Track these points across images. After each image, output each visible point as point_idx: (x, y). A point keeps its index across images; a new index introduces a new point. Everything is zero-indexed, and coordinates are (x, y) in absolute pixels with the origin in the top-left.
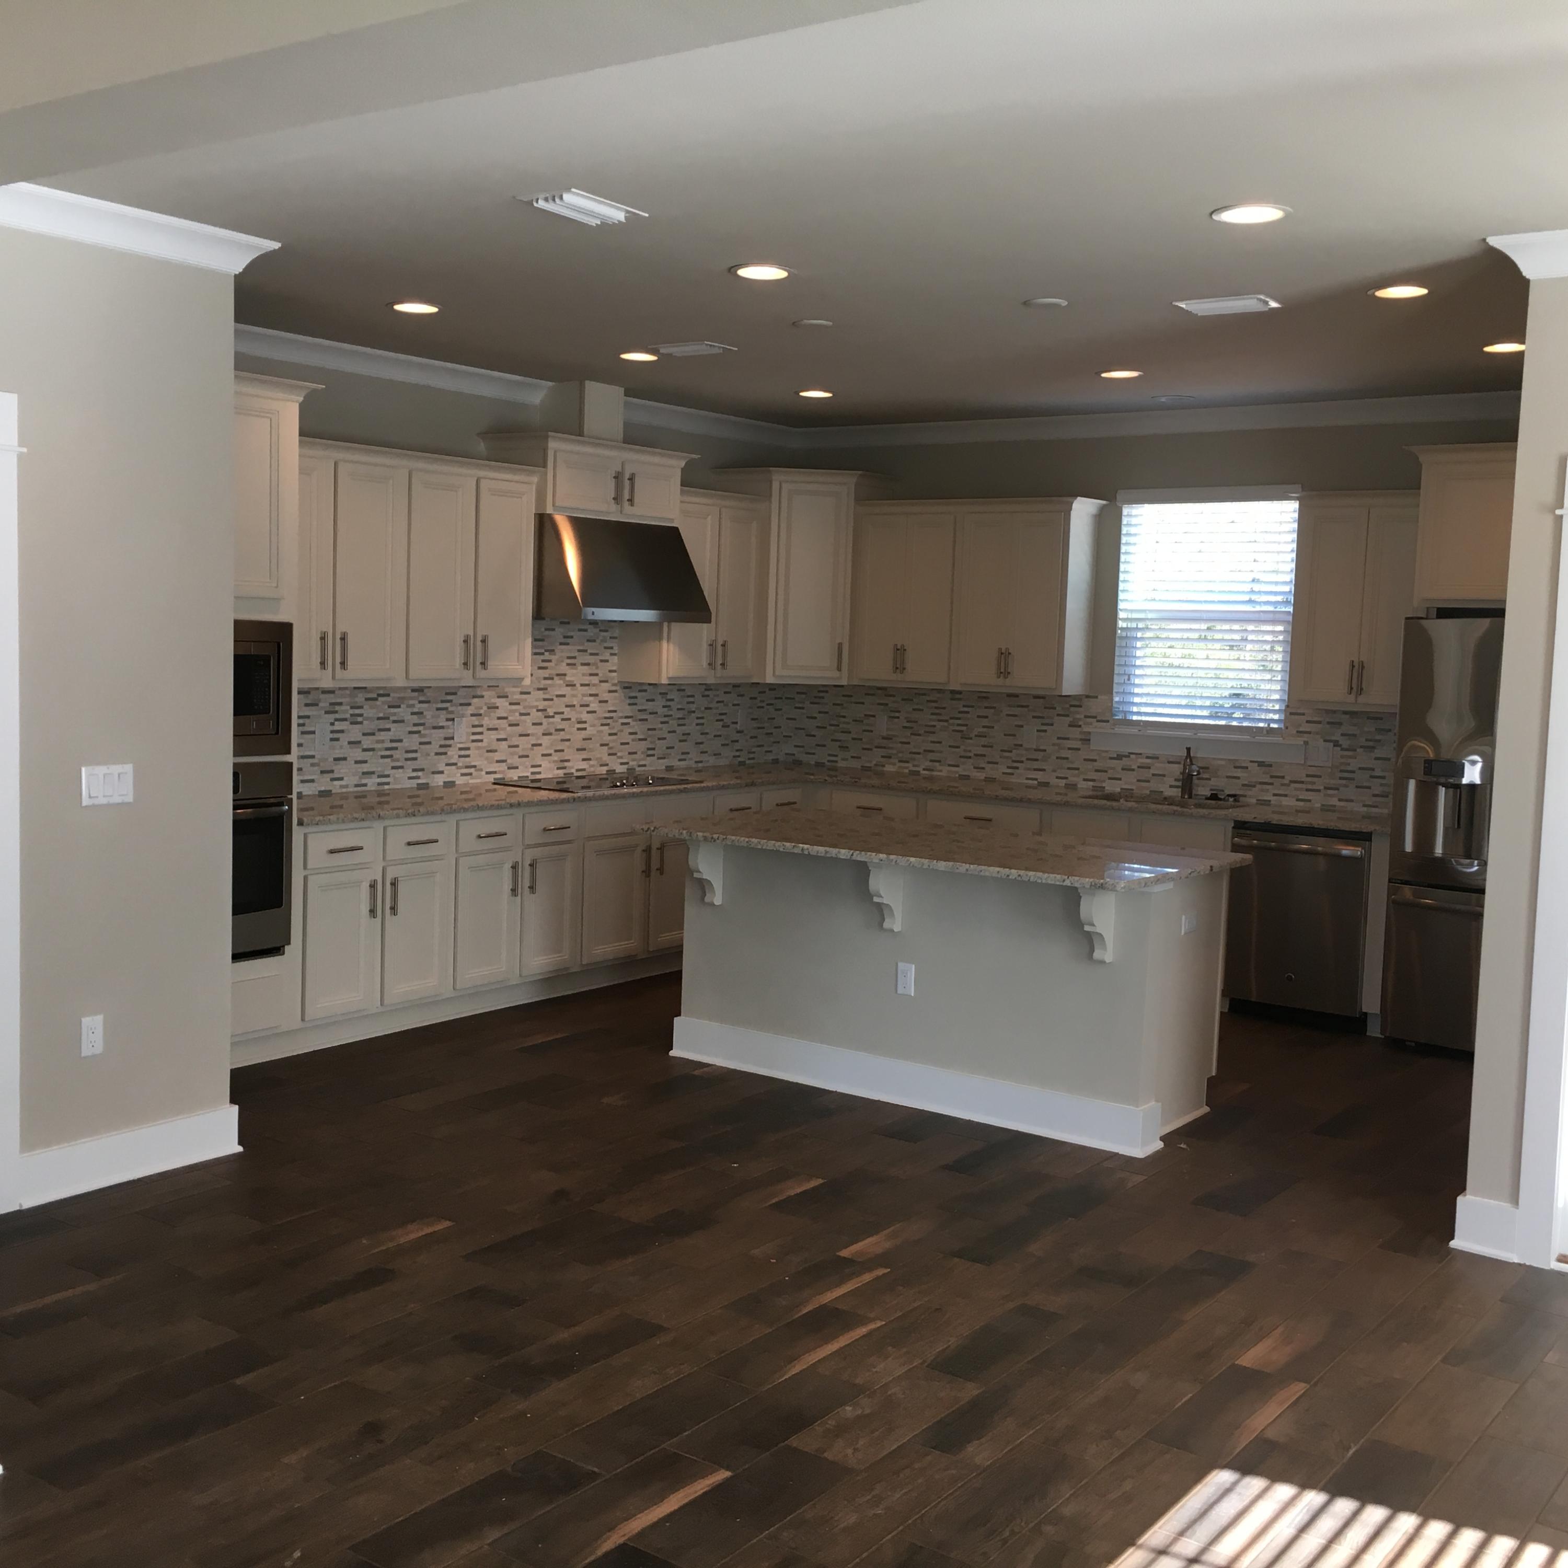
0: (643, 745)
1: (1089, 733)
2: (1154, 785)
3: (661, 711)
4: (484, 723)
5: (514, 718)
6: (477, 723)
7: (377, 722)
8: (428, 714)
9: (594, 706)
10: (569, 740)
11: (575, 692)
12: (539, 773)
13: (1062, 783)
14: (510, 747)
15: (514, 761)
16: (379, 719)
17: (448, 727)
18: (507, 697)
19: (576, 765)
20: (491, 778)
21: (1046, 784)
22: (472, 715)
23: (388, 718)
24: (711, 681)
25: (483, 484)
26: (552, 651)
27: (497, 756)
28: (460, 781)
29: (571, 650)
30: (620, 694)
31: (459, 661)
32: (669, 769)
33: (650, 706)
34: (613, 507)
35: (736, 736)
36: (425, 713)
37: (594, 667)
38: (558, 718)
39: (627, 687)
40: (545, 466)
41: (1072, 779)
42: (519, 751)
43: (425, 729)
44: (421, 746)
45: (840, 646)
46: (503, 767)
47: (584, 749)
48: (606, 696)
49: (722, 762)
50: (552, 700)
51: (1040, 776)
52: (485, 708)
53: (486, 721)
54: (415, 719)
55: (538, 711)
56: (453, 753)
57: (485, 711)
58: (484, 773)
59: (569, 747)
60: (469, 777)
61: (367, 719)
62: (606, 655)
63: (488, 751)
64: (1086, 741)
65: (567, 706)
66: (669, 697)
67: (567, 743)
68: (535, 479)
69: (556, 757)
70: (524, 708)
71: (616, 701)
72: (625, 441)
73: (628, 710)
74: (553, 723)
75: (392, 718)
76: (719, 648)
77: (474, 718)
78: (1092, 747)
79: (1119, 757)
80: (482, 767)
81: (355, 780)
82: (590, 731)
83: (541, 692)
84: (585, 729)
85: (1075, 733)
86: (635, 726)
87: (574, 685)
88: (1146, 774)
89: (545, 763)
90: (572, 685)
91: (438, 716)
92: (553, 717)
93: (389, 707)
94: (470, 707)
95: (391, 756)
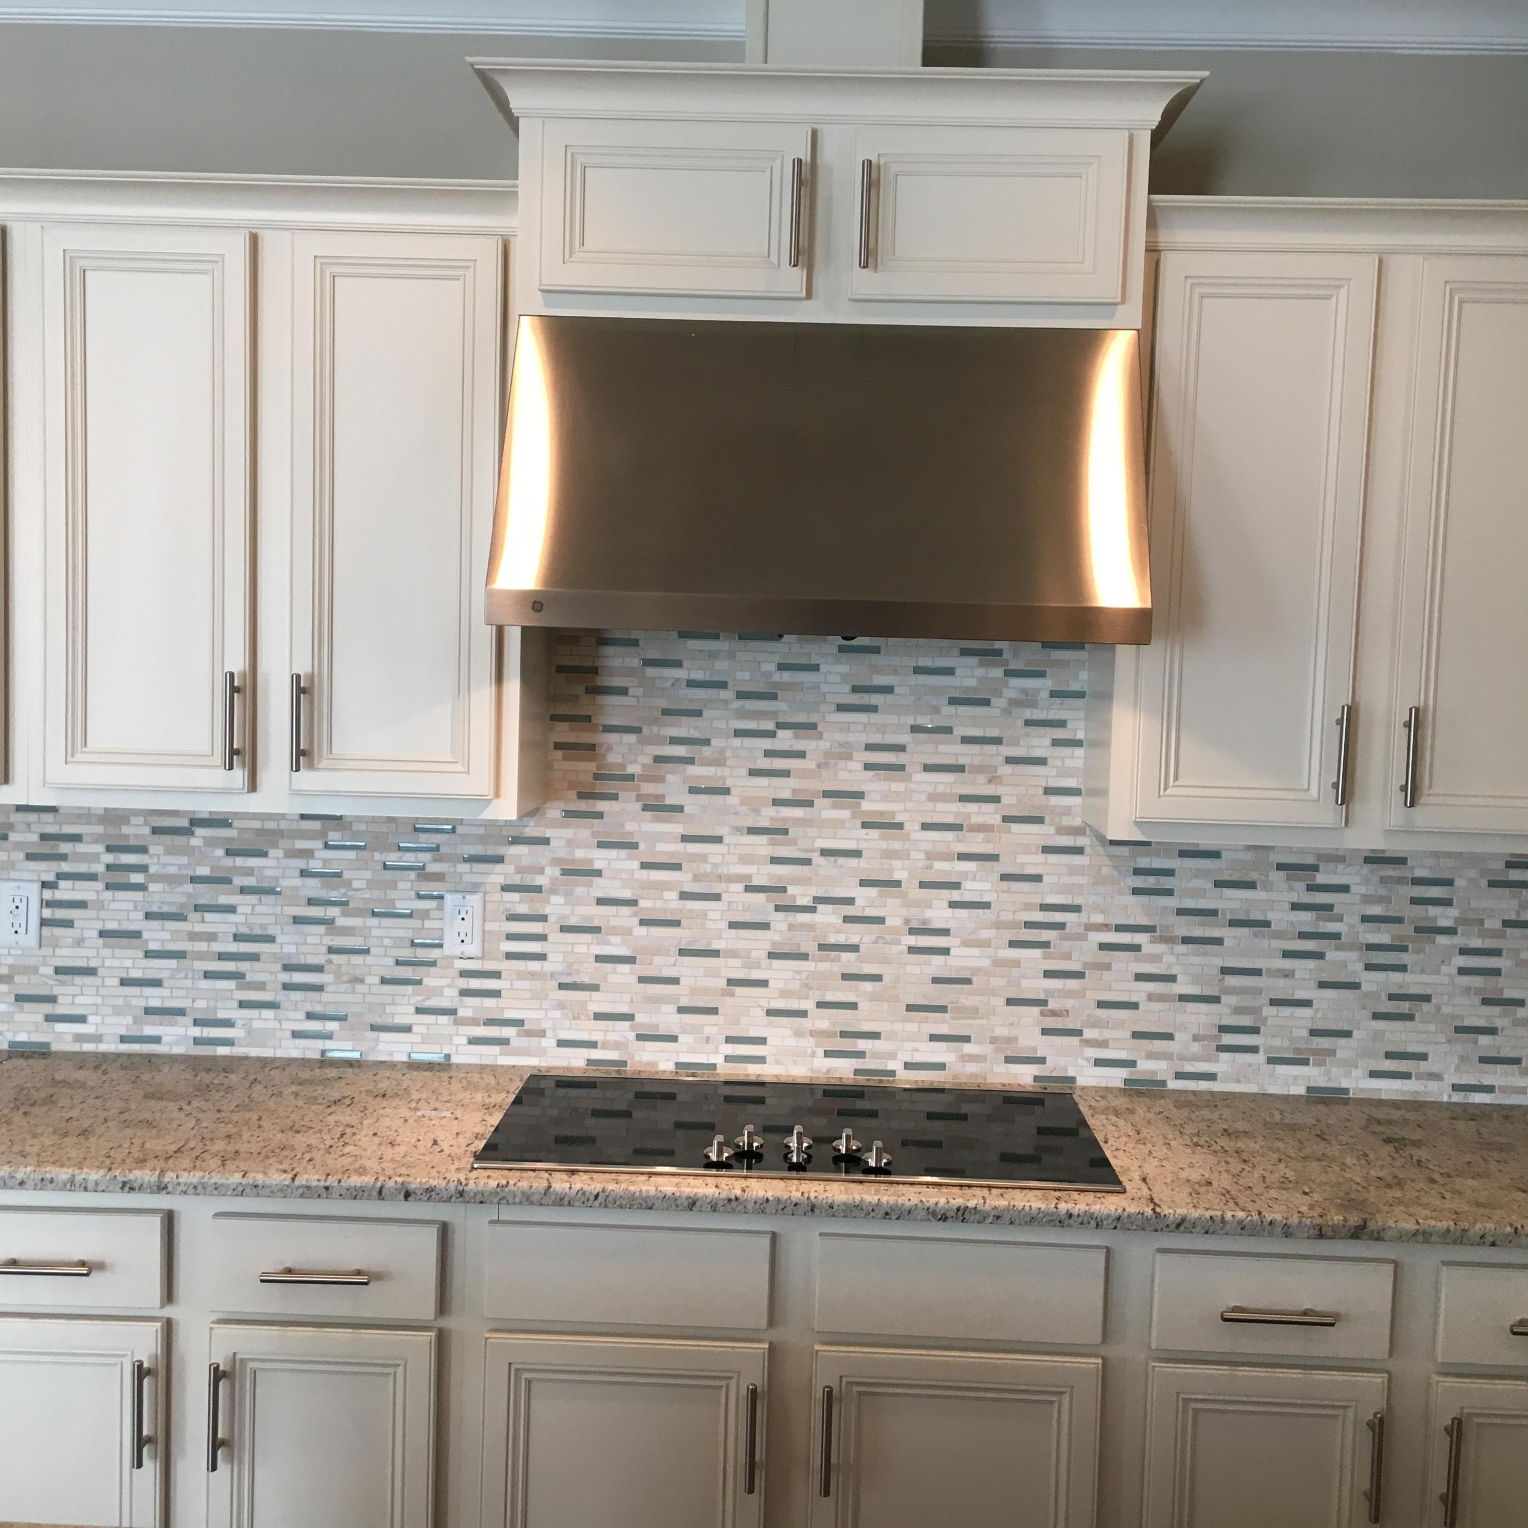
0: (1202, 1016)
4: (547, 910)
5: (659, 904)
6: (523, 909)
7: (189, 888)
10: (877, 978)
11: (897, 845)
12: (761, 1060)
14: (642, 980)
15: (664, 1019)
16: (194, 880)
17: (425, 915)
18: (634, 846)
19: (906, 1050)
22: (506, 888)
23: (228, 881)
26: (806, 728)
30: (1094, 860)
32: (1323, 1096)
33: (1232, 901)
36: (347, 875)
37: (982, 778)
42: (680, 994)
43: (344, 914)
44: (334, 957)
46: (622, 1032)
47: (943, 1009)
50: (807, 862)
52: (552, 872)
53: (557, 907)
54: (313, 888)
55: (749, 889)
56: (442, 984)
57: (553, 880)
58: (549, 1042)
59: (874, 998)
60: (496, 1049)
61: (158, 878)
63: (562, 986)
65: (864, 883)
66: (1321, 878)
67: (868, 986)
70: (696, 878)
71: (1079, 880)
73: (1132, 909)
74: (811, 927)
75: (238, 881)
77: (515, 896)
80: (546, 1025)
81: (123, 1024)
82: (965, 959)
83: (763, 839)
84: (945, 951)
86: (1164, 956)
87: (900, 826)
89: (778, 1034)
90: (888, 825)
91: (393, 885)
92: (812, 910)
93: (229, 853)
94: (499, 867)
95: (238, 976)
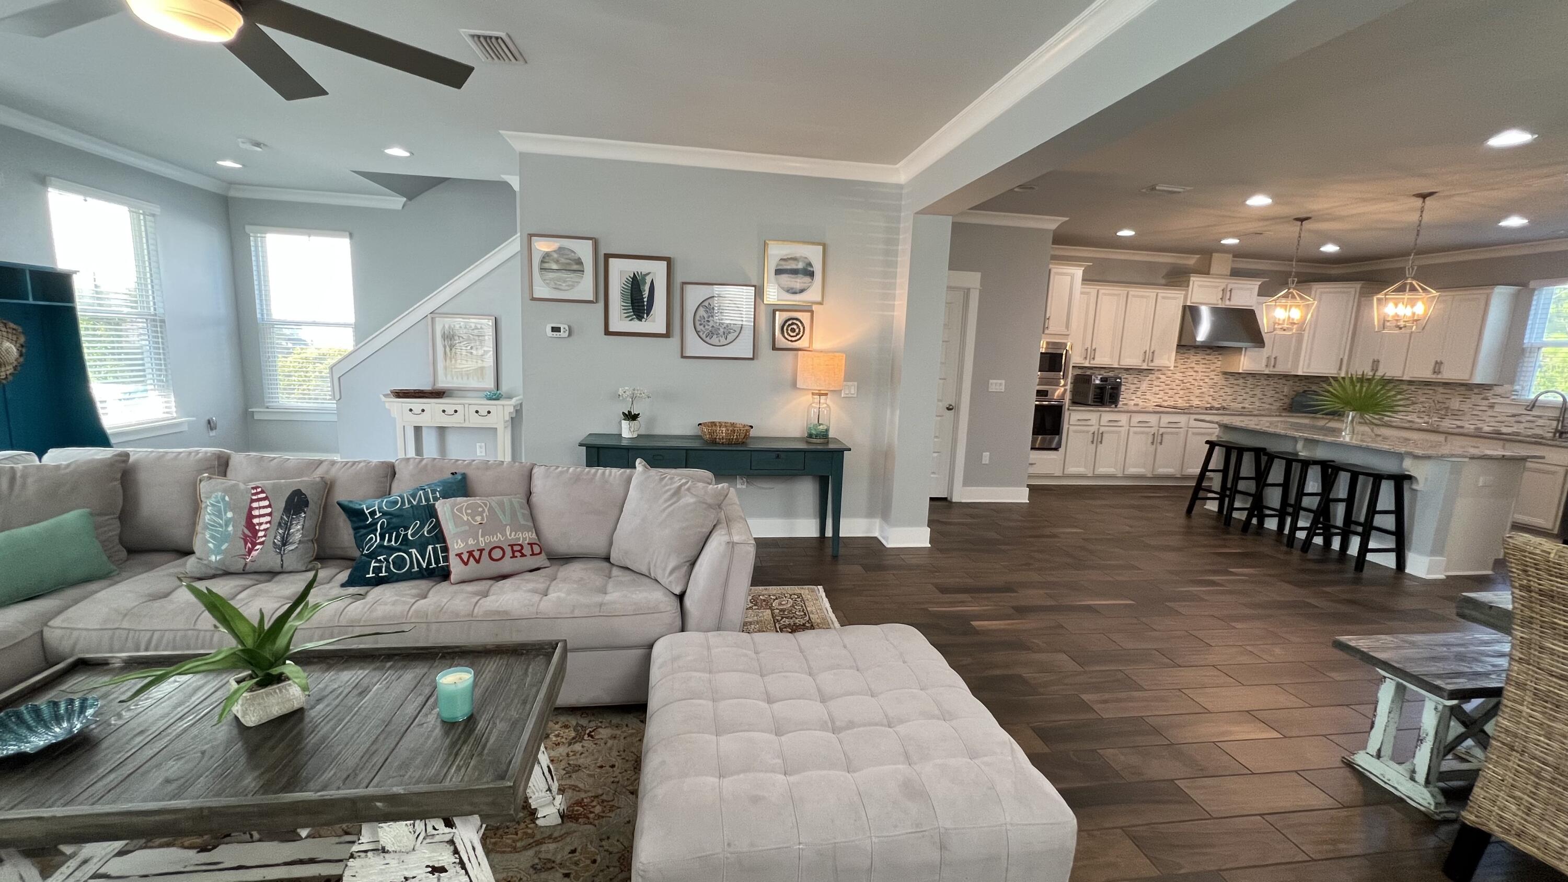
0: (1230, 398)
1: (1494, 403)
2: (1538, 431)
3: (1241, 384)
5: (1168, 382)
6: (1150, 383)
8: (1130, 379)
9: (1206, 380)
10: (1193, 393)
11: (1198, 375)
12: (1177, 403)
13: (1472, 427)
14: (1165, 393)
15: (1166, 398)
17: (1138, 384)
18: (1164, 374)
19: (1196, 402)
20: (1155, 404)
21: (1462, 427)
22: (1149, 380)
24: (1267, 372)
25: (1159, 294)
26: (1188, 358)
27: (1158, 396)
28: (1141, 404)
29: (1199, 357)
30: (1221, 376)
31: (1141, 358)
32: (1244, 408)
33: (1236, 382)
34: (1220, 301)
35: (1282, 397)
37: (1209, 365)
38: (1188, 384)
39: (1225, 373)
40: (1188, 286)
41: (1480, 426)
42: (1169, 395)
45: (1342, 360)
46: (1161, 400)
47: (1200, 397)
48: (1213, 377)
49: (1273, 407)
50: (1186, 377)
51: (1458, 423)
53: (1155, 383)
55: (1179, 380)
56: (1139, 393)
57: (1155, 379)
58: (1152, 402)
59: (1193, 395)
62: (1216, 361)
63: (1154, 394)
64: (1492, 406)
65: (1193, 380)
66: (1246, 378)
68: (1184, 292)
69: (1186, 399)
70: (1173, 379)
71: (1219, 379)
72: (1231, 276)
73: (1225, 383)
74: (1186, 386)
76: (1273, 360)
78: (1495, 410)
79: (1514, 416)
80: (1151, 400)
82: (1204, 390)
83: (1182, 373)
84: (1202, 389)
85: (1485, 402)
86: (1227, 390)
87: (1198, 372)
88: (1531, 425)
89: (1180, 401)
90: (1196, 372)
91: (1134, 380)
92: (1186, 383)
94: (1148, 377)
